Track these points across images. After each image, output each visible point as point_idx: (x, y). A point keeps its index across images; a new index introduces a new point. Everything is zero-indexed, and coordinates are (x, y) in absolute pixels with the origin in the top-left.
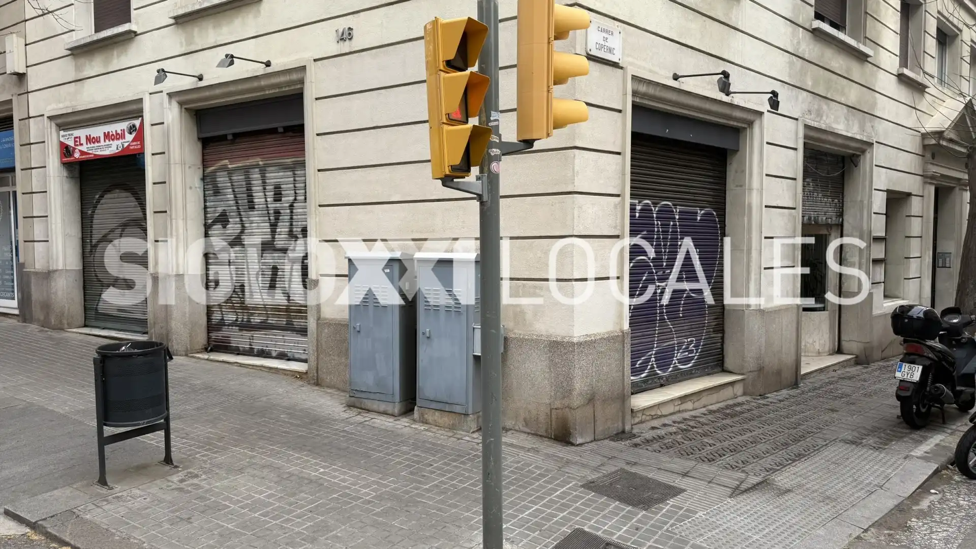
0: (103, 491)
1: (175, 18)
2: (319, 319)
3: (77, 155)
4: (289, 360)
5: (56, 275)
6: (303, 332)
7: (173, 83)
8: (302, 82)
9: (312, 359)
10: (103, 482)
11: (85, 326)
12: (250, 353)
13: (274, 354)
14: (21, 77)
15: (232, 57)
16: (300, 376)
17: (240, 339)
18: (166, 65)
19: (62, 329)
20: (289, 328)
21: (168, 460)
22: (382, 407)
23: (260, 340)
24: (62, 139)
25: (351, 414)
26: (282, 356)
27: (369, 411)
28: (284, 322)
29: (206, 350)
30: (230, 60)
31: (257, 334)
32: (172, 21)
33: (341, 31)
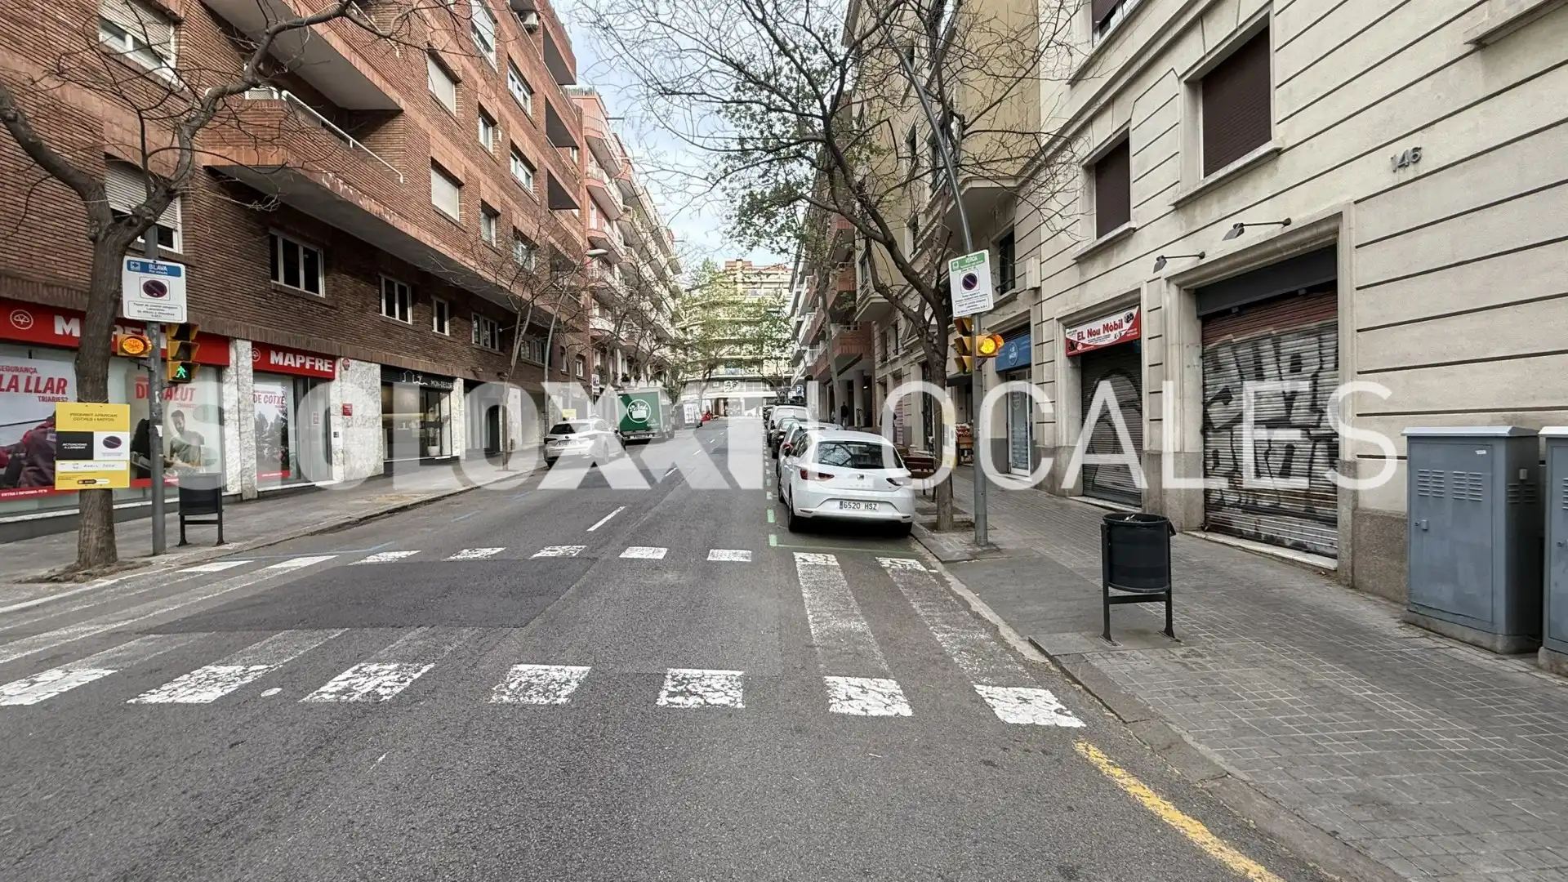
0: (1108, 645)
1: (1174, 204)
2: (1355, 508)
3: (1080, 348)
4: (1308, 552)
5: (1061, 450)
6: (1332, 522)
7: (1171, 268)
8: (1336, 232)
9: (1346, 555)
10: (1107, 637)
11: (1083, 495)
12: (1256, 538)
13: (1288, 543)
14: (1037, 290)
15: (1242, 225)
16: (1327, 573)
17: (1246, 522)
18: (1164, 252)
19: (1065, 496)
20: (1309, 515)
21: (1169, 631)
22: (1470, 635)
23: (1268, 526)
24: (1068, 336)
25: (1414, 634)
26: (1298, 547)
27: (1443, 635)
28: (1302, 508)
29: (1202, 529)
30: (1240, 229)
31: (1265, 519)
32: (1173, 207)
33: (1400, 156)
